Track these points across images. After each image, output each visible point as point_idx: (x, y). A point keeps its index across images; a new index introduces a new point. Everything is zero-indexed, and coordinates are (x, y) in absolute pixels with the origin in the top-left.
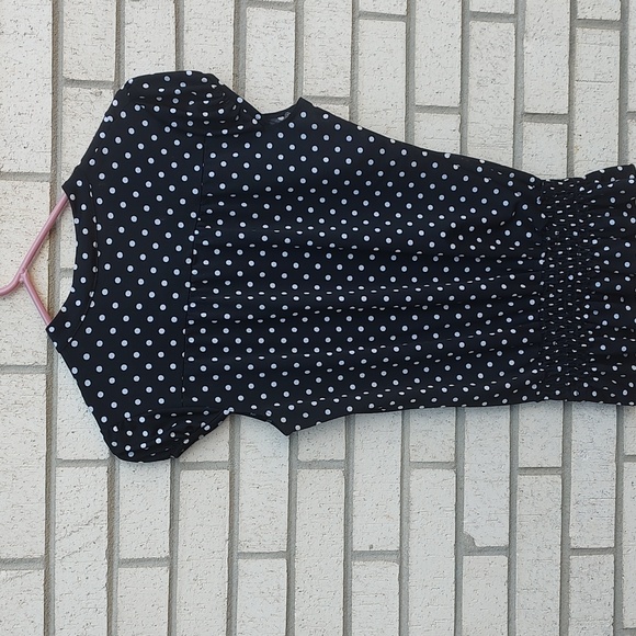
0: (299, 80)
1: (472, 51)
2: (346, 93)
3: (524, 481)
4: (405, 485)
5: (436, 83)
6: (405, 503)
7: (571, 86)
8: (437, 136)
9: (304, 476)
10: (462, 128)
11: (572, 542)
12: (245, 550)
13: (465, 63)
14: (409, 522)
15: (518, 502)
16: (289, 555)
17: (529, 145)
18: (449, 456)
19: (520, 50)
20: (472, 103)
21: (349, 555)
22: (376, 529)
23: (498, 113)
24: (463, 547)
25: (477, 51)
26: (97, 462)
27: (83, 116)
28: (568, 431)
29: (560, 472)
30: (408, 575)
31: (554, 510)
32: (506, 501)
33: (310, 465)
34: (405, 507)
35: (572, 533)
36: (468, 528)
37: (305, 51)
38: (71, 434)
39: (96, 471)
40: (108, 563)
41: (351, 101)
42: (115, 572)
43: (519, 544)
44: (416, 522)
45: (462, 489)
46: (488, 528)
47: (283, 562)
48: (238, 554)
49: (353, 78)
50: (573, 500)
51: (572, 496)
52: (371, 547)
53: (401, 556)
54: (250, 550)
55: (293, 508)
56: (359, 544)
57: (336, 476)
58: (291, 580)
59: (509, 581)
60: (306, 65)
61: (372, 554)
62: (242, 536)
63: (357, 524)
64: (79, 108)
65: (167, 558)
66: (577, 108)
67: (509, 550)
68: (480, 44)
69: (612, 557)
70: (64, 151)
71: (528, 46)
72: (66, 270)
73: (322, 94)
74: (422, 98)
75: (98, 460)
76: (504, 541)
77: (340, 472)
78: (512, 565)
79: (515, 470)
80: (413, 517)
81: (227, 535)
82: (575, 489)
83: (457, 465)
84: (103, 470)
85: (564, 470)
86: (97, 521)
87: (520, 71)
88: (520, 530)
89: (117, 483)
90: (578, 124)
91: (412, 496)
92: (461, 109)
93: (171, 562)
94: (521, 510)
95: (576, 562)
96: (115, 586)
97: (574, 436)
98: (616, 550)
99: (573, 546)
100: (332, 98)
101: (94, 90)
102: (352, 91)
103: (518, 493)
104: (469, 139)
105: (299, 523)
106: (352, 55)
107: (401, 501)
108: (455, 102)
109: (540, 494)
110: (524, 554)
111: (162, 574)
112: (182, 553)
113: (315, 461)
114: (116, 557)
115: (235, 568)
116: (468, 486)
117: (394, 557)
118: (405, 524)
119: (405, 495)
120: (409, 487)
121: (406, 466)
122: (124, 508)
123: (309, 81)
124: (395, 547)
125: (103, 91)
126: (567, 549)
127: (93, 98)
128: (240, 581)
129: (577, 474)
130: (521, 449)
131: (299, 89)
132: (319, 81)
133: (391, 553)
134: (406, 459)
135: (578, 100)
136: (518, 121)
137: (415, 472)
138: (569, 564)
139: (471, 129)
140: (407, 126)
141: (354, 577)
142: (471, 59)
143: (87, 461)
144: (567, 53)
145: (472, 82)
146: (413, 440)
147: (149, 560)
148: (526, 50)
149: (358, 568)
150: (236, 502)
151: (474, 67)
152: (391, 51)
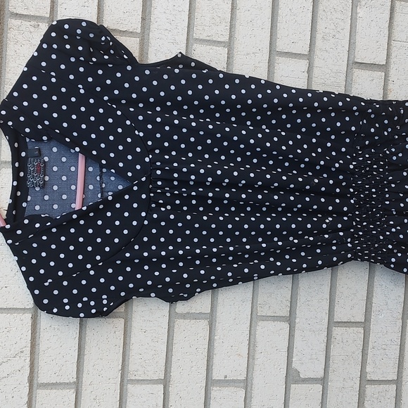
0: (191, 26)
1: (320, 13)
2: (226, 38)
3: (337, 331)
4: (252, 332)
5: (293, 36)
6: (251, 345)
7: (389, 44)
8: (291, 75)
9: (180, 324)
10: (310, 71)
11: (368, 375)
12: (133, 378)
13: (314, 22)
14: (254, 359)
15: (332, 346)
16: (166, 382)
17: (356, 86)
18: (285, 312)
19: (354, 14)
20: (317, 52)
21: (209, 382)
22: (229, 364)
23: (336, 61)
24: (291, 378)
25: (324, 13)
26: (24, 310)
27: (24, 42)
28: (370, 296)
29: (363, 325)
30: (251, 397)
31: (357, 353)
32: (324, 346)
33: (185, 316)
34: (251, 348)
35: (368, 369)
36: (296, 364)
37: (197, 4)
38: (4, 288)
39: (23, 317)
40: (30, 386)
41: (229, 45)
42: (34, 392)
43: (331, 376)
44: (259, 359)
45: (293, 336)
46: (310, 365)
47: (161, 387)
48: (128, 380)
49: (232, 27)
50: (370, 346)
51: (370, 343)
52: (226, 377)
53: (247, 384)
54: (137, 378)
55: (170, 347)
56: (217, 374)
57: (203, 325)
58: (166, 400)
59: (322, 403)
60: (197, 15)
61: (226, 382)
62: (132, 367)
63: (216, 360)
64: (20, 37)
65: (74, 382)
66: (392, 61)
67: (324, 381)
68: (326, 7)
69: (394, 386)
70: (7, 69)
71: (361, 12)
72: (6, 162)
73: (208, 38)
74: (281, 46)
75: (24, 309)
76: (320, 374)
77: (206, 322)
78: (325, 391)
79: (332, 323)
80: (257, 356)
81: (120, 367)
82: (372, 338)
83: (290, 319)
84: (28, 316)
85: (365, 325)
86: (22, 354)
87: (353, 30)
88: (332, 366)
89: (38, 326)
90: (392, 72)
91: (257, 340)
92: (310, 56)
93: (77, 386)
94: (333, 352)
95: (370, 389)
96: (34, 403)
97: (374, 300)
98: (398, 382)
99: (369, 378)
100: (215, 42)
101: (33, 23)
102: (231, 37)
103: (333, 340)
104: (314, 79)
105: (174, 359)
106: (232, 9)
107: (249, 344)
108: (305, 51)
109: (348, 340)
110: (334, 383)
111: (71, 394)
112: (86, 379)
113: (188, 313)
114: (35, 382)
115: (125, 391)
116: (297, 334)
117: (242, 384)
118: (251, 360)
119: (252, 340)
120: (255, 334)
121: (254, 318)
122: (43, 345)
123: (199, 27)
124: (243, 377)
125: (40, 24)
126: (364, 380)
127: (32, 29)
128: (128, 400)
129: (374, 327)
130: (337, 308)
131: (191, 33)
132: (206, 28)
133: (240, 381)
134: (254, 313)
135: (393, 55)
136: (349, 68)
137: (260, 323)
138: (365, 391)
139: (316, 72)
140: (269, 66)
141: (212, 398)
142: (319, 20)
143: (17, 309)
144: (388, 20)
145: (319, 36)
146: (260, 300)
147: (61, 384)
148: (359, 15)
149: (215, 392)
150: (128, 342)
151: (321, 25)
152: (261, 9)
